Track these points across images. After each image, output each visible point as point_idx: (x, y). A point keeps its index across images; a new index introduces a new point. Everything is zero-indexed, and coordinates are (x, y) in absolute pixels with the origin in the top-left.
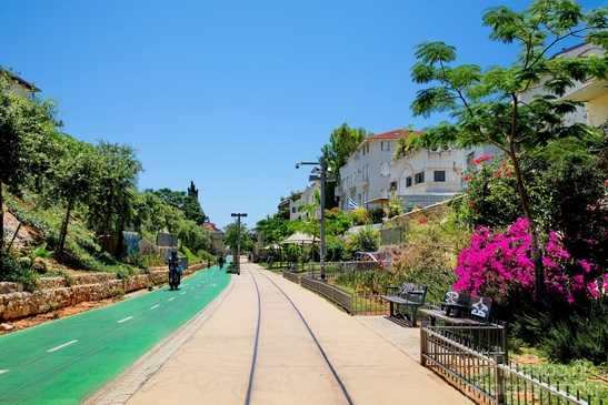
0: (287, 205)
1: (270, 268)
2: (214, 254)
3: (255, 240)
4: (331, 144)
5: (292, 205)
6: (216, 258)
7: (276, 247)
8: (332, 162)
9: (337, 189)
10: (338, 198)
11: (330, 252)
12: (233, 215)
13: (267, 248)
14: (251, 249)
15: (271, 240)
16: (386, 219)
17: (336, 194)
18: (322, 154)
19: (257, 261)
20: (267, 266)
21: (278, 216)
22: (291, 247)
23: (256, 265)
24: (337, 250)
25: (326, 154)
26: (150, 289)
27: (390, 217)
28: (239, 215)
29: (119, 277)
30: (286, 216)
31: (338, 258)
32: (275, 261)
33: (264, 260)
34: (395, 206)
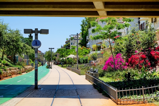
0: (69, 42)
1: (62, 67)
2: (40, 62)
3: (56, 56)
4: (85, 19)
5: (71, 42)
6: (40, 63)
7: (64, 59)
8: (86, 26)
9: (87, 37)
10: (88, 40)
11: (84, 61)
12: (49, 48)
13: (61, 59)
14: (55, 60)
15: (62, 56)
16: (101, 49)
17: (87, 39)
18: (82, 23)
19: (57, 64)
20: (61, 66)
21: (65, 46)
22: (70, 59)
23: (57, 66)
24: (86, 60)
25: (83, 23)
26: (27, 72)
27: (103, 49)
28: (51, 49)
29: (19, 69)
30: (69, 46)
31: (87, 63)
32: (64, 64)
33: (60, 64)
34: (104, 45)
